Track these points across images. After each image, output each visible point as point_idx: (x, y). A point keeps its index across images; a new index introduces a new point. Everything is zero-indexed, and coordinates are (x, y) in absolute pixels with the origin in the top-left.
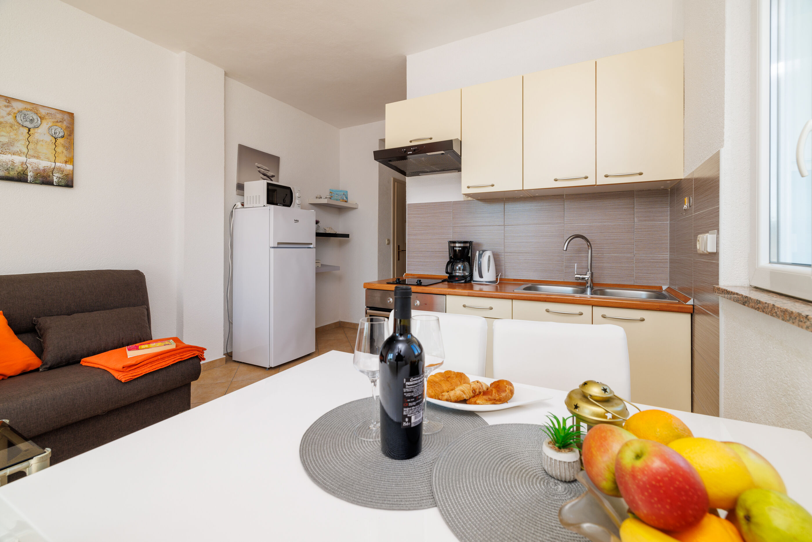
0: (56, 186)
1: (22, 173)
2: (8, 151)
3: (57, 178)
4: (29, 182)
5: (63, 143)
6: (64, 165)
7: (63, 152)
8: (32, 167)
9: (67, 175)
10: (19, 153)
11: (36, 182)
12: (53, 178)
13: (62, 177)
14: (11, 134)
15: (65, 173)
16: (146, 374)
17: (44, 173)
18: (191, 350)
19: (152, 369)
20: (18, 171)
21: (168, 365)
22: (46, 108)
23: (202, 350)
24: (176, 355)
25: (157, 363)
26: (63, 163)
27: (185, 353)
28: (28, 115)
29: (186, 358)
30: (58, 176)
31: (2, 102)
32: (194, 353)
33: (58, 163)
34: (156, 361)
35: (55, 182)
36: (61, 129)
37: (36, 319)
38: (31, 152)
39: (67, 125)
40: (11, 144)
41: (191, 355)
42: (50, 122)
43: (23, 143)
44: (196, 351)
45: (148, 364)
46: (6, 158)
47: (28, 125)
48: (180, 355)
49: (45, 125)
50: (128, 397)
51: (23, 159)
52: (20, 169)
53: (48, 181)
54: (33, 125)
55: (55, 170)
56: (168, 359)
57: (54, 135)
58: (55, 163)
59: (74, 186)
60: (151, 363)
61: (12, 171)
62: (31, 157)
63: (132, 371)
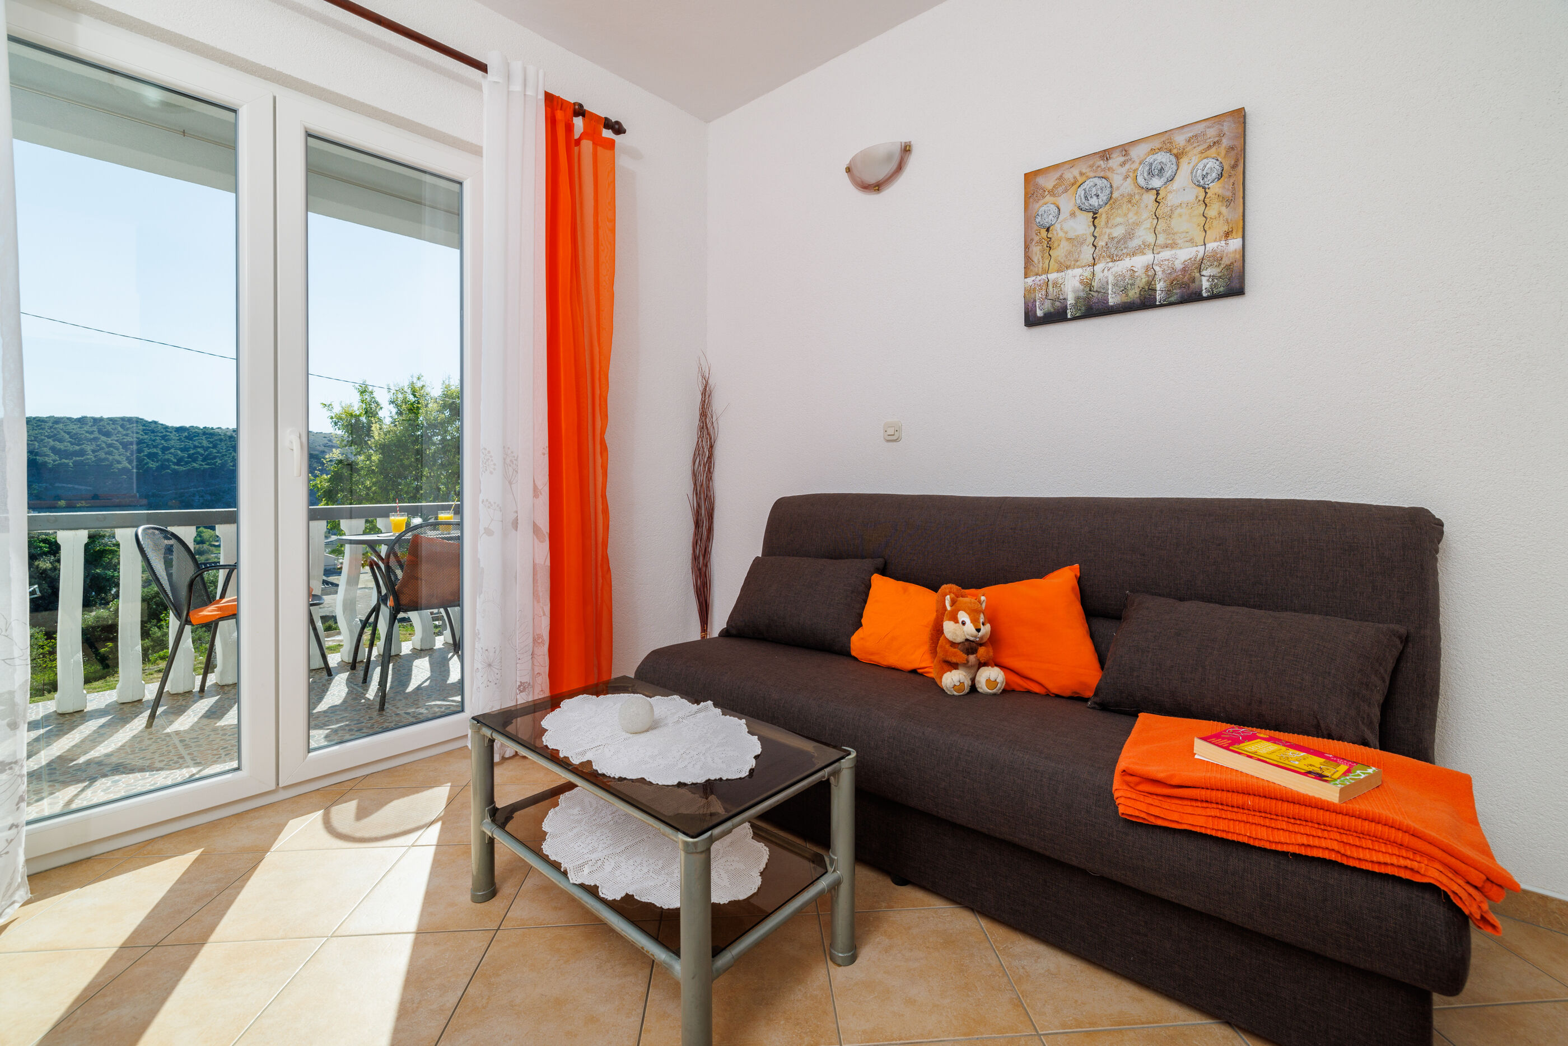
0: (1209, 298)
1: (1147, 287)
2: (1125, 251)
3: (1208, 280)
4: (1158, 303)
5: (1220, 191)
6: (1223, 243)
7: (1219, 214)
8: (1163, 271)
9: (1229, 267)
10: (1139, 251)
11: (1170, 299)
12: (1201, 281)
13: (1220, 275)
14: (1131, 215)
15: (1226, 261)
16: (1194, 832)
17: (1185, 276)
18: (1408, 848)
19: (1216, 827)
20: (1141, 285)
21: (1279, 848)
22: (1186, 130)
23: (1478, 878)
24: (1329, 828)
25: (1240, 817)
26: (1220, 241)
27: (1369, 844)
28: (1156, 162)
29: (1367, 864)
30: (1210, 276)
31: (1117, 159)
32: (1415, 865)
33: (1211, 242)
34: (1238, 807)
35: (1204, 291)
36: (1217, 160)
37: (1129, 594)
38: (1162, 239)
39: (1231, 143)
40: (1129, 235)
41: (1392, 865)
42: (1195, 155)
43: (1148, 226)
44: (1435, 866)
45: (1209, 805)
46: (1122, 266)
47: (1156, 183)
48: (1345, 839)
49: (1185, 168)
50: (1144, 870)
51: (1147, 258)
52: (1144, 280)
53: (1192, 293)
54: (1164, 180)
55: (1205, 261)
56: (1284, 826)
57: (1201, 181)
58: (1205, 245)
59: (1247, 289)
60: (1220, 807)
61: (1132, 289)
62: (1162, 250)
63: (1155, 797)
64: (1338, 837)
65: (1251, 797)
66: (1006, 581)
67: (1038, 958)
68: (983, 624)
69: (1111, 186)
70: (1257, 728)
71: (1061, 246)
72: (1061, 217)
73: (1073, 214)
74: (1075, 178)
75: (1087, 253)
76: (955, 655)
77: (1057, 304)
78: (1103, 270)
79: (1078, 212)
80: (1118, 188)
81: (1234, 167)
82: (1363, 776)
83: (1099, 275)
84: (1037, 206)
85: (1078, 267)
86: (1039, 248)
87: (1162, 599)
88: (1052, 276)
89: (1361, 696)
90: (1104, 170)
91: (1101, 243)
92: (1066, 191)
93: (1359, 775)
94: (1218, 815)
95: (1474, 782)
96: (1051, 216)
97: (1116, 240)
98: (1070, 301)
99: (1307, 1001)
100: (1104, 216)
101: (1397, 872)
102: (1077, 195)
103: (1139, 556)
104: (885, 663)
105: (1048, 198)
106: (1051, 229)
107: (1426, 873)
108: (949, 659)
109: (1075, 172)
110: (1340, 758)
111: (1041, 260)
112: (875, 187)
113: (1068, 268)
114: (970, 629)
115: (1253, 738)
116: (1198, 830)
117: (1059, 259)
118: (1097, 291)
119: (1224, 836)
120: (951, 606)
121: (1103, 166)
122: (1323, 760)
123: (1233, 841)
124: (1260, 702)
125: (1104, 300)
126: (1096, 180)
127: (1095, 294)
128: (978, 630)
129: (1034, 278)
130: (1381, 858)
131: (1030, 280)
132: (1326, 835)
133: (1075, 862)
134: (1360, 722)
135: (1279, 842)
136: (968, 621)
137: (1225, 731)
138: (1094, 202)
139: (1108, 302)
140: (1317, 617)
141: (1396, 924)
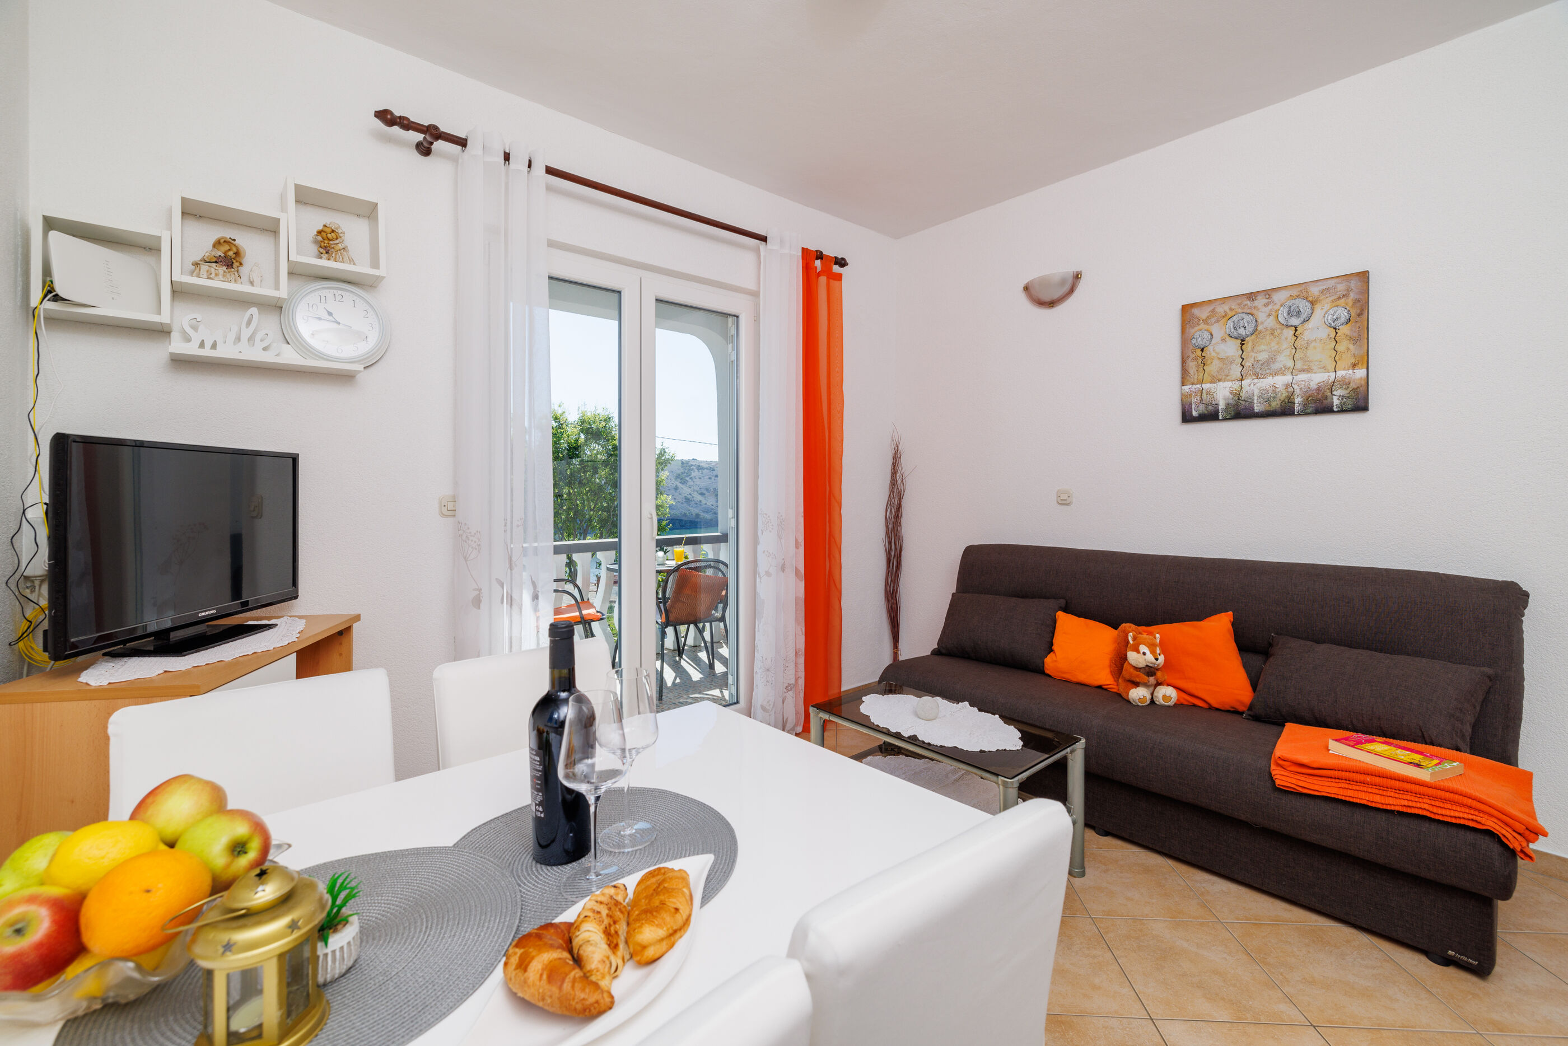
0: (1338, 412)
1: (1287, 401)
2: (1268, 371)
3: (1338, 399)
4: (1296, 413)
5: (1348, 332)
6: (1351, 372)
7: (1348, 349)
8: (1301, 389)
9: (1355, 390)
10: (1280, 372)
11: (1307, 411)
12: (1332, 399)
13: (1348, 395)
14: (1273, 344)
15: (1353, 386)
16: (1329, 797)
17: (1318, 394)
18: (1475, 809)
19: (1345, 795)
20: (1282, 399)
21: (1389, 808)
22: (1320, 283)
23: (1521, 828)
24: (1423, 796)
25: (1362, 788)
26: (1348, 370)
27: (1449, 806)
28: (1294, 306)
29: (1447, 818)
30: (1340, 396)
31: (1260, 301)
32: (1479, 819)
33: (1341, 370)
34: (1360, 783)
35: (1335, 407)
36: (1346, 308)
37: (1274, 635)
38: (1299, 365)
39: (1357, 297)
40: (1272, 360)
41: (1463, 818)
42: (1328, 303)
43: (1288, 354)
44: (1493, 820)
45: (1340, 781)
46: (1267, 383)
47: (1294, 321)
48: (1433, 803)
49: (1319, 313)
50: (1294, 822)
51: (1288, 378)
52: (1284, 395)
53: (1325, 407)
54: (1301, 320)
55: (1335, 384)
56: (1392, 794)
57: (1333, 324)
58: (1336, 372)
59: (1370, 408)
60: (1348, 782)
61: (1274, 401)
62: (1299, 373)
63: (1301, 775)
64: (1429, 801)
65: (1370, 776)
66: (1171, 622)
67: (1213, 883)
68: (1159, 655)
69: (1256, 321)
70: (1376, 736)
71: (1214, 363)
72: (1213, 342)
73: (1223, 340)
74: (1225, 312)
75: (1236, 370)
76: (1138, 676)
77: (1210, 407)
78: (1250, 385)
79: (1228, 339)
80: (1262, 323)
81: (1360, 315)
82: (1449, 767)
83: (1246, 388)
84: (1192, 331)
85: (1228, 381)
86: (1194, 363)
87: (1301, 641)
88: (1206, 386)
89: (1455, 717)
90: (1250, 308)
91: (1248, 364)
92: (1218, 321)
93: (1446, 766)
94: (1346, 787)
95: (1534, 777)
96: (1205, 340)
97: (1261, 362)
98: (1222, 406)
99: (1409, 908)
100: (1250, 343)
101: (1467, 823)
102: (1227, 326)
103: (1282, 608)
104: (1075, 680)
105: (1202, 326)
106: (1205, 349)
107: (1485, 823)
108: (1134, 679)
109: (1226, 307)
110: (1435, 756)
111: (1196, 373)
112: (1051, 304)
113: (1219, 380)
114: (1150, 657)
115: (1373, 741)
116: (1333, 796)
117: (1212, 373)
118: (1244, 400)
119: (1351, 800)
120: (1133, 641)
121: (1249, 305)
122: (1422, 757)
123: (1357, 803)
124: (1379, 718)
125: (1250, 407)
126: (1244, 315)
127: (1243, 403)
128: (1157, 659)
129: (1190, 386)
130: (1457, 814)
131: (1186, 388)
132: (1420, 800)
133: (1243, 817)
134: (1454, 735)
135: (1388, 804)
136: (1147, 652)
137: (1352, 736)
138: (1242, 331)
139: (1254, 410)
140: (1424, 660)
141: (1466, 854)
